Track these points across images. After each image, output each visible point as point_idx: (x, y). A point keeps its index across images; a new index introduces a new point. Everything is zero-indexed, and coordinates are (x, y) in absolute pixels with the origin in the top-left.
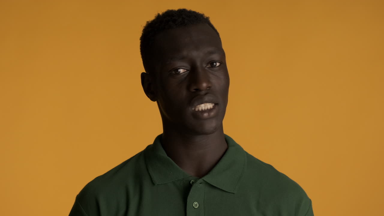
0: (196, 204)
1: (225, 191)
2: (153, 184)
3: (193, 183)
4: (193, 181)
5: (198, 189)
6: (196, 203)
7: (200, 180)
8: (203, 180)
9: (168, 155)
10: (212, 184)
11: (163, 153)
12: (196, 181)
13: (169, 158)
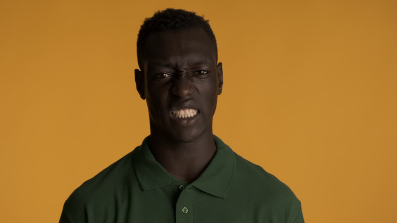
0: (185, 210)
1: (214, 196)
2: (142, 190)
3: (182, 188)
4: (182, 186)
5: (188, 194)
6: (185, 208)
7: (190, 186)
8: (192, 185)
9: (156, 160)
10: (201, 189)
11: (151, 158)
12: (185, 186)
13: (157, 163)
